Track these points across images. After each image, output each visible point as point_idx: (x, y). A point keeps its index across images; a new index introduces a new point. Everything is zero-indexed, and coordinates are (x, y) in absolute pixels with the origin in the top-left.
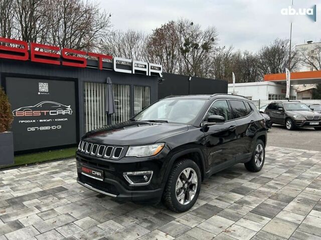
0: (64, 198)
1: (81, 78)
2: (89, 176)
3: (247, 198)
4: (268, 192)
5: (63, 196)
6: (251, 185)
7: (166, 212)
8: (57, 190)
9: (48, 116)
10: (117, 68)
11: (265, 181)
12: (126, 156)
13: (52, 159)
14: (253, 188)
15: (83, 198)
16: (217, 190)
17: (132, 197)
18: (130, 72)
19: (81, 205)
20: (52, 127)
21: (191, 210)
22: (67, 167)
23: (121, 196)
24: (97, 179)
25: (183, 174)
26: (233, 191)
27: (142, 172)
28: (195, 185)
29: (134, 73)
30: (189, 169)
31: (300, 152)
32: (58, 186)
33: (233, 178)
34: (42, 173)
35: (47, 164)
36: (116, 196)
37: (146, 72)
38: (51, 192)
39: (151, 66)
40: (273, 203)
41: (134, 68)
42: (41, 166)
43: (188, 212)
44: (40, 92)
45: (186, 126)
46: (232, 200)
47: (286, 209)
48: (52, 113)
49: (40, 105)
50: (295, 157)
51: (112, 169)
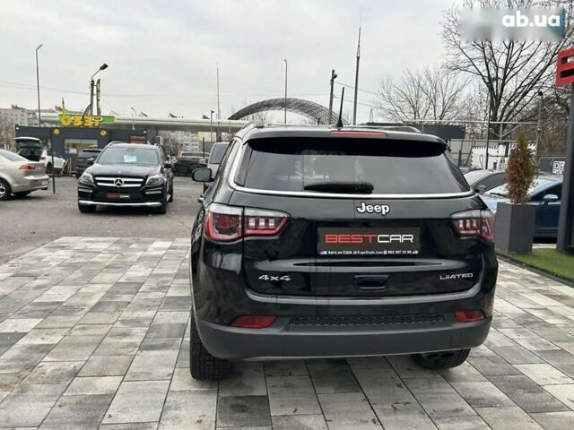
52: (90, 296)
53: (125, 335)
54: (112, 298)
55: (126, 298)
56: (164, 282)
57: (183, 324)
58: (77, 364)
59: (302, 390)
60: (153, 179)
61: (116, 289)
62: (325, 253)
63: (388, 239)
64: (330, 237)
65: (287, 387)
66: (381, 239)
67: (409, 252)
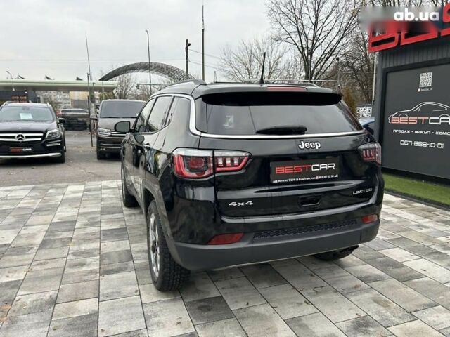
20: (431, 144)
44: (421, 88)
48: (432, 121)
49: (418, 108)
52: (33, 236)
53: (82, 265)
54: (54, 236)
55: (66, 235)
56: (93, 218)
57: (127, 251)
58: (51, 293)
59: (245, 288)
60: (52, 134)
61: (54, 228)
62: (276, 181)
63: (318, 167)
64: (279, 169)
65: (233, 287)
66: (314, 168)
67: (332, 176)
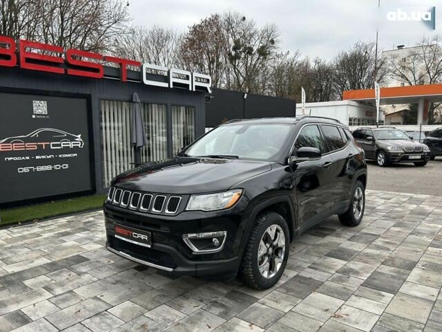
0: (86, 273)
1: (96, 93)
2: (128, 240)
3: (352, 265)
4: (378, 255)
5: (83, 269)
6: (352, 245)
7: (241, 290)
8: (72, 260)
9: (48, 151)
10: (147, 79)
11: (370, 239)
12: (187, 209)
13: (58, 213)
14: (355, 249)
15: (115, 272)
16: (307, 253)
17: (196, 271)
18: (166, 85)
19: (114, 284)
20: (55, 167)
21: (277, 286)
22: (82, 226)
23: (179, 269)
24: (141, 244)
25: (267, 234)
26: (329, 255)
27: (211, 233)
28: (281, 248)
29: (171, 86)
30: (275, 227)
31: (405, 197)
32: (74, 254)
33: (324, 235)
34: (45, 235)
35: (50, 222)
36: (171, 270)
37: (188, 85)
38: (64, 264)
39: (197, 77)
40: (390, 271)
41: (172, 80)
42: (43, 224)
43: (274, 288)
44: (36, 115)
45: (268, 163)
46: (333, 269)
47: (409, 279)
48: (54, 145)
49: (36, 133)
50: (400, 204)
51: (164, 229)
